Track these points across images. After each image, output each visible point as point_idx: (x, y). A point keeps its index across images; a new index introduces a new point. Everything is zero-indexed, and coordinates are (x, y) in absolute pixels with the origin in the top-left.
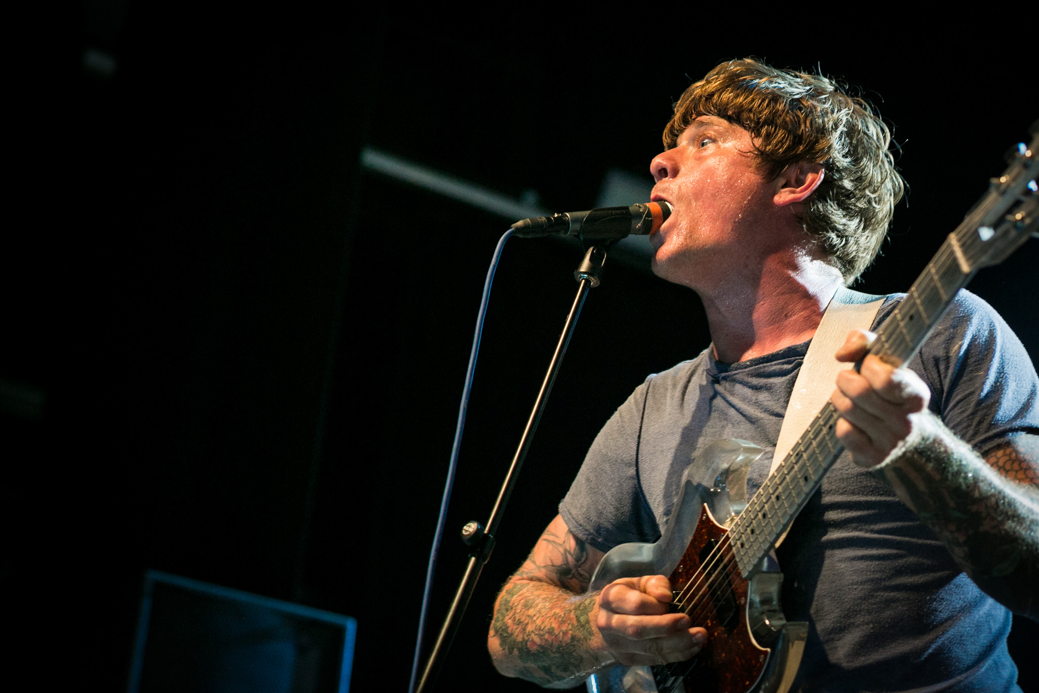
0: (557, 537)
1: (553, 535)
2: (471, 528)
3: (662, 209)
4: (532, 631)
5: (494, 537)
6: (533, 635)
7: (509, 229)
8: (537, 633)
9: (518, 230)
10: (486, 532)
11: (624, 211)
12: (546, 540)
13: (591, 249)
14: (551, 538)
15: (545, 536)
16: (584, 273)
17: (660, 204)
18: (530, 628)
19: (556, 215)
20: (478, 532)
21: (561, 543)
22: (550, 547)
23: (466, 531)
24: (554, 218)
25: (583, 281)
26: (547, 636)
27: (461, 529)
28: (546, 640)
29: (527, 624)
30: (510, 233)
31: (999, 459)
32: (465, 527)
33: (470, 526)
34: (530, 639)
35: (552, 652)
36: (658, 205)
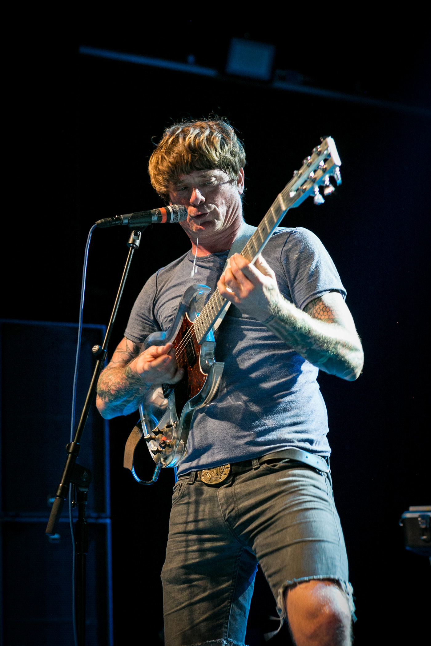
0: (123, 349)
1: (121, 349)
2: (96, 348)
3: (166, 211)
4: (112, 385)
5: (106, 350)
6: (112, 387)
7: (95, 224)
8: (113, 385)
9: (98, 224)
10: (102, 349)
11: (149, 213)
12: (117, 352)
13: (133, 232)
14: (120, 350)
15: (116, 351)
16: (131, 244)
17: (165, 208)
18: (110, 384)
19: (116, 217)
20: (100, 349)
21: (125, 351)
22: (120, 354)
23: (94, 349)
24: (116, 218)
25: (131, 247)
26: (117, 386)
27: (92, 349)
28: (118, 387)
29: (108, 383)
30: (95, 227)
31: (320, 306)
32: (93, 348)
33: (95, 347)
34: (111, 389)
35: (122, 392)
36: (164, 209)
